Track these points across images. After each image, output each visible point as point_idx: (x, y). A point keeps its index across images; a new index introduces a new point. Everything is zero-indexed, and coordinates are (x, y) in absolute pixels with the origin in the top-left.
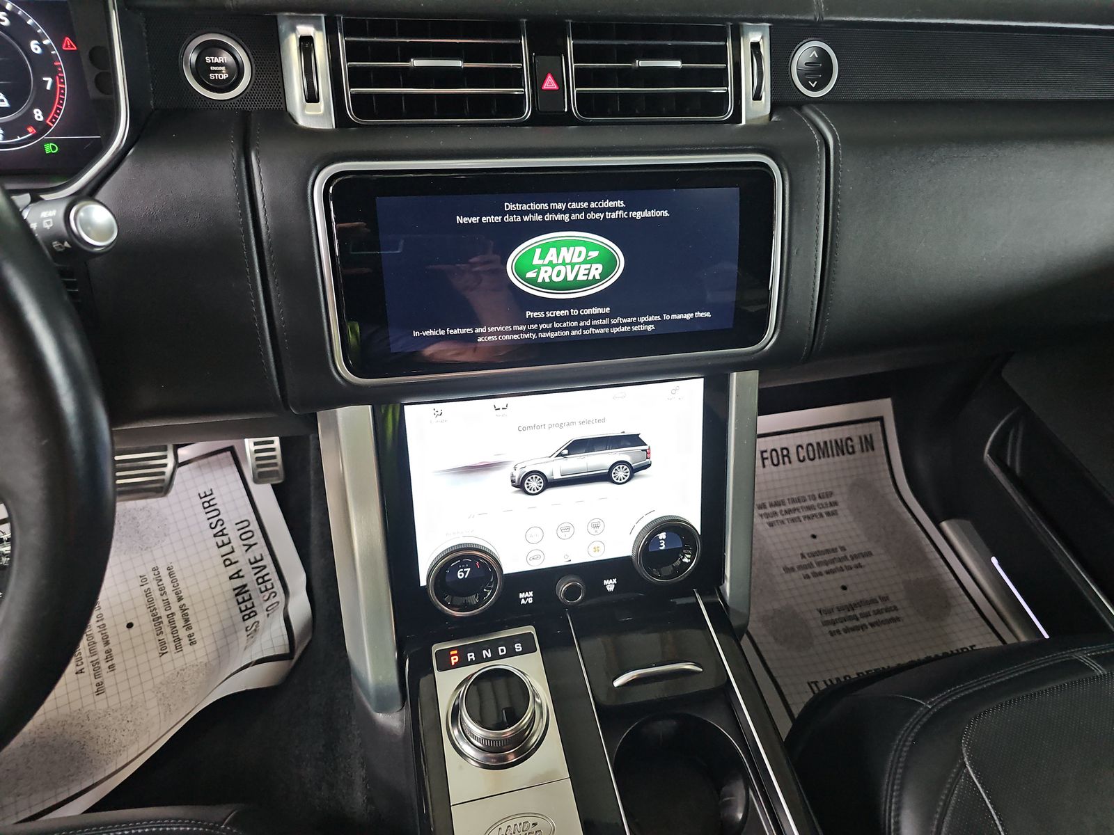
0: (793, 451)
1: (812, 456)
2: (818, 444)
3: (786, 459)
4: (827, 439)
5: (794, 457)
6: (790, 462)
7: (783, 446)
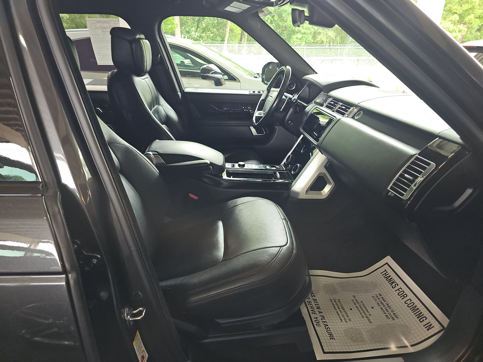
0: (408, 298)
1: (409, 306)
2: (416, 306)
3: (403, 297)
4: (420, 309)
5: (405, 299)
6: (402, 299)
7: (407, 294)
